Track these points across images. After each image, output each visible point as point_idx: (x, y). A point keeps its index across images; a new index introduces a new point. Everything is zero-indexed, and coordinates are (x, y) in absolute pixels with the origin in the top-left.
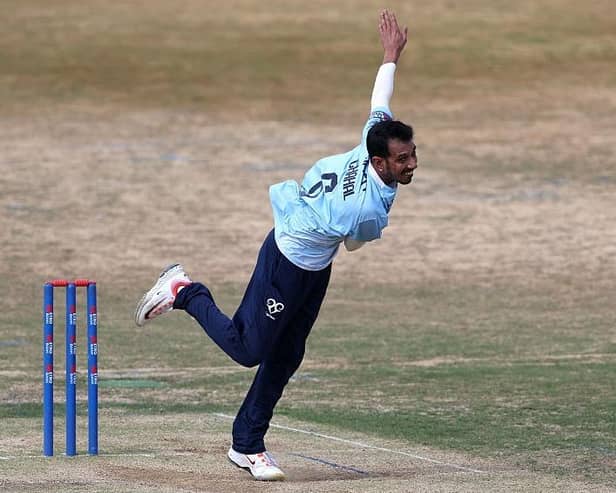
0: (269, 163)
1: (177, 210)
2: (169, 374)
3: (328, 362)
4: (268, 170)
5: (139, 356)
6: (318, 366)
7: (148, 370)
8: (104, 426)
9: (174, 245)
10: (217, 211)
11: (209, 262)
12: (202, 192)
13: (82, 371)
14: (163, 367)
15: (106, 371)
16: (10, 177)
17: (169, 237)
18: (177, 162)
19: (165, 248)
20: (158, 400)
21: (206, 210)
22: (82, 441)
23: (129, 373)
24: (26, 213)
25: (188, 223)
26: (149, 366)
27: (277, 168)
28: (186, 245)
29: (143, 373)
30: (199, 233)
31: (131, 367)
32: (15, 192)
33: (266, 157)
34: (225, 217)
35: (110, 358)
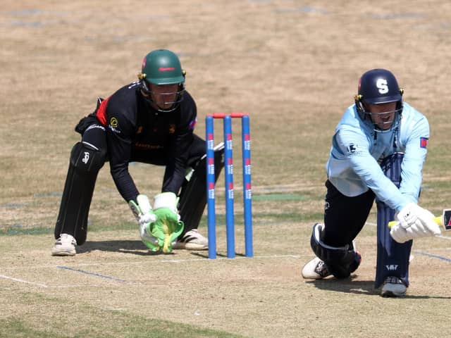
0: (388, 12)
1: (314, 53)
2: (311, 189)
3: (441, 176)
4: (387, 18)
5: (286, 174)
6: (432, 179)
7: (293, 185)
8: (257, 233)
9: (313, 81)
10: (346, 53)
11: (341, 96)
12: (334, 38)
13: (238, 188)
14: (305, 182)
15: (258, 187)
16: (175, 29)
17: (307, 75)
18: (312, 14)
19: (304, 84)
20: (302, 210)
21: (338, 52)
22: (240, 246)
23: (277, 189)
24: (188, 58)
25: (322, 63)
26: (293, 182)
27: (395, 16)
28: (322, 81)
29: (289, 188)
30: (331, 71)
31: (278, 183)
32: (178, 42)
33: (386, 8)
34: (352, 57)
35: (261, 176)
